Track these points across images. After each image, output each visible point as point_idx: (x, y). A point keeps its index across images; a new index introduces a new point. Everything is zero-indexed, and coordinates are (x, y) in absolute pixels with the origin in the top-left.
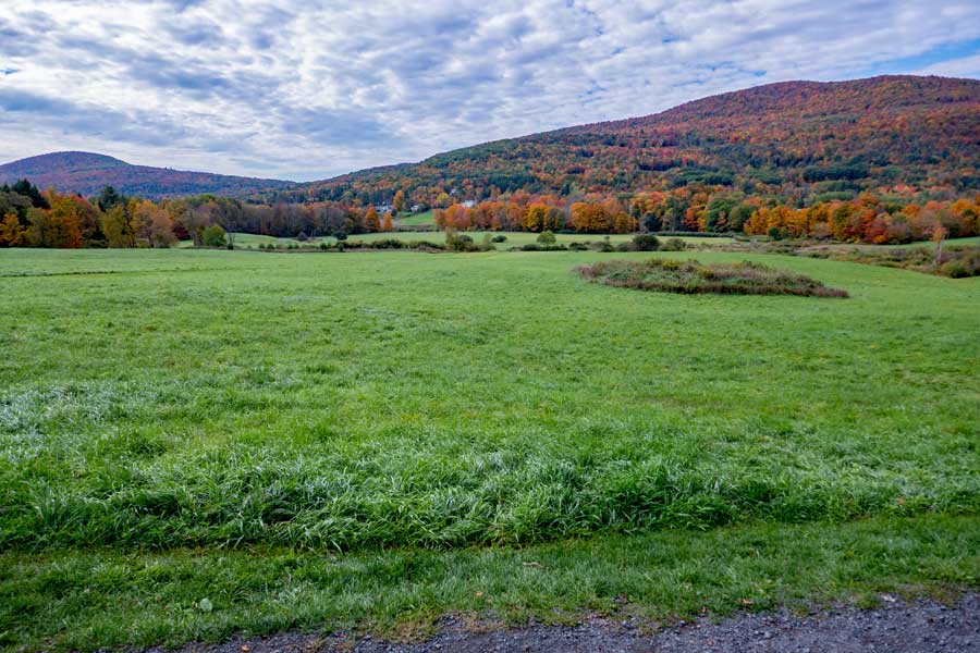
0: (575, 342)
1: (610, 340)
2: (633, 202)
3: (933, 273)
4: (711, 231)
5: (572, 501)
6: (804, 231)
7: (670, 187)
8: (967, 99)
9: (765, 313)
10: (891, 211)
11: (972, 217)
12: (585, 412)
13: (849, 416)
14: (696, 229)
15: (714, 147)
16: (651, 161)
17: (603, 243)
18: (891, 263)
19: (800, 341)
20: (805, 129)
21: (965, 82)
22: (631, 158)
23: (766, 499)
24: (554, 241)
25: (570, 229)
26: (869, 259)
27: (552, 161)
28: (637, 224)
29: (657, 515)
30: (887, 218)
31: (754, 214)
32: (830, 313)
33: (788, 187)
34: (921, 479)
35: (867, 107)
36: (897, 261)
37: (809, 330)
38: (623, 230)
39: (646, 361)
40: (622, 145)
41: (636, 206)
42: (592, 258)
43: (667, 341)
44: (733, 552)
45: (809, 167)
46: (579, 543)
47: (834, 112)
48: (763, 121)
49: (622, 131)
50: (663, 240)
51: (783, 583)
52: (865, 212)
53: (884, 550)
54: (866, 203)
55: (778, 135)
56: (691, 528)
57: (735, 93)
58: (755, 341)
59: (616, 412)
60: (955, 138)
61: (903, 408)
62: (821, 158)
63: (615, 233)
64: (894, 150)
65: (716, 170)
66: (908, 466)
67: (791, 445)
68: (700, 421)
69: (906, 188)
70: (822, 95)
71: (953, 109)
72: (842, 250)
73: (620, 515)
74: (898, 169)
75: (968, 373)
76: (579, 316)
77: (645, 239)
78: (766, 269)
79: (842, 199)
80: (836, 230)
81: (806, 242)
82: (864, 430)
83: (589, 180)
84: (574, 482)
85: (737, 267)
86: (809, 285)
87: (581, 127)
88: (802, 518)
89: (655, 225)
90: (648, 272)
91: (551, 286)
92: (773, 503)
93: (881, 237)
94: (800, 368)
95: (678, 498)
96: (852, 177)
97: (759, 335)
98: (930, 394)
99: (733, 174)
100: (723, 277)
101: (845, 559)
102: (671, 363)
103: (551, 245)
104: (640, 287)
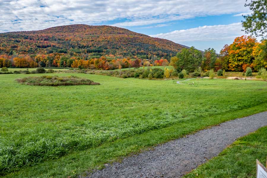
0: (16, 105)
1: (29, 103)
2: (36, 58)
3: (119, 77)
4: (62, 67)
5: (11, 160)
6: (88, 66)
7: (48, 53)
8: (124, 33)
9: (78, 90)
10: (109, 61)
11: (127, 63)
12: (19, 128)
13: (100, 117)
14: (57, 66)
15: (61, 42)
16: (41, 45)
17: (26, 71)
18: (110, 75)
19: (88, 98)
20: (86, 38)
21: (123, 29)
22: (34, 44)
23: (76, 145)
24: (8, 71)
25: (13, 66)
26: (105, 74)
27: (5, 43)
28: (38, 65)
29: (43, 157)
30: (108, 63)
31: (74, 62)
32: (96, 89)
33: (83, 54)
34: (115, 131)
35: (101, 33)
36: (111, 74)
37: (90, 95)
38: (33, 67)
39: (41, 109)
40: (31, 39)
41: (37, 59)
42: (22, 76)
43: (48, 101)
44: (66, 163)
45: (88, 49)
46: (15, 173)
47: (93, 34)
48: (74, 35)
49: (30, 35)
50: (47, 70)
51: (80, 168)
52: (103, 61)
53: (106, 152)
54: (103, 59)
55: (79, 39)
56: (54, 159)
57: (66, 26)
58: (75, 99)
59: (30, 127)
60: (122, 43)
61: (113, 113)
62: (91, 47)
63: (30, 67)
64: (108, 45)
65: (62, 49)
66: (113, 128)
67: (84, 128)
68: (58, 125)
69: (112, 55)
70: (90, 29)
71: (121, 35)
72: (98, 72)
73: (29, 160)
74: (110, 50)
75: (127, 102)
76: (18, 95)
77: (41, 69)
78: (78, 78)
79: (97, 58)
80: (96, 66)
81: (88, 70)
82: (103, 121)
83: (19, 50)
84: (13, 153)
85: (69, 77)
86: (90, 82)
87: (15, 32)
88: (86, 148)
89: (44, 65)
90: (42, 80)
91: (7, 86)
92: (78, 146)
93: (107, 68)
94: (88, 105)
95: (49, 150)
96: (99, 52)
97: (76, 97)
98: (119, 109)
99: (67, 50)
100: (66, 81)
101: (97, 157)
102: (50, 108)
103: (7, 72)
104: (40, 85)
